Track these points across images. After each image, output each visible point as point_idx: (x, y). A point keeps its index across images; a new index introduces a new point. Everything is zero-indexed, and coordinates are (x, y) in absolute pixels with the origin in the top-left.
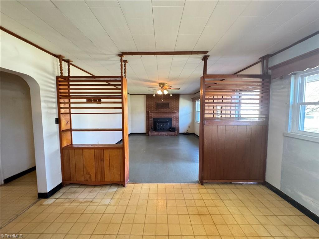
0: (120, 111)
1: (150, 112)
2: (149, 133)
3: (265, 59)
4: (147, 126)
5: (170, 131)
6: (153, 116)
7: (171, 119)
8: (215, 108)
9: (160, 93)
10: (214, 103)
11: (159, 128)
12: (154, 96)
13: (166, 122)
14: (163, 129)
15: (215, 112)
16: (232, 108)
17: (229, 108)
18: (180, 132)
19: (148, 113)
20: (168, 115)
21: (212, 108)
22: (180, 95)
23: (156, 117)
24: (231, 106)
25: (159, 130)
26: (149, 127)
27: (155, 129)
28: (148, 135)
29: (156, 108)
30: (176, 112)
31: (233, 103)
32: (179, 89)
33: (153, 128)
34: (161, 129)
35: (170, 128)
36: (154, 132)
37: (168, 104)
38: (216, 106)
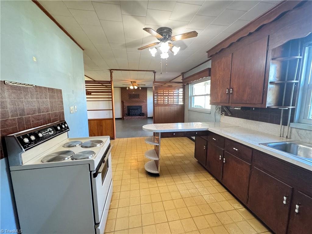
0: (111, 99)
1: (124, 101)
2: (124, 117)
3: (183, 74)
4: (122, 113)
5: (140, 116)
6: (126, 105)
7: (141, 107)
8: (164, 98)
9: (132, 87)
10: (163, 95)
11: (132, 114)
12: (128, 89)
13: (137, 109)
14: (135, 114)
15: (164, 100)
16: (174, 98)
17: (173, 98)
18: (148, 116)
19: (122, 102)
20: (138, 104)
21: (163, 98)
22: (147, 88)
23: (129, 105)
24: (173, 97)
25: (132, 115)
26: (124, 113)
27: (129, 114)
28: (124, 119)
29: (129, 98)
30: (144, 101)
31: (175, 96)
32: (145, 85)
33: (127, 114)
34: (133, 114)
35: (140, 114)
36: (128, 117)
37: (139, 95)
38: (165, 97)
